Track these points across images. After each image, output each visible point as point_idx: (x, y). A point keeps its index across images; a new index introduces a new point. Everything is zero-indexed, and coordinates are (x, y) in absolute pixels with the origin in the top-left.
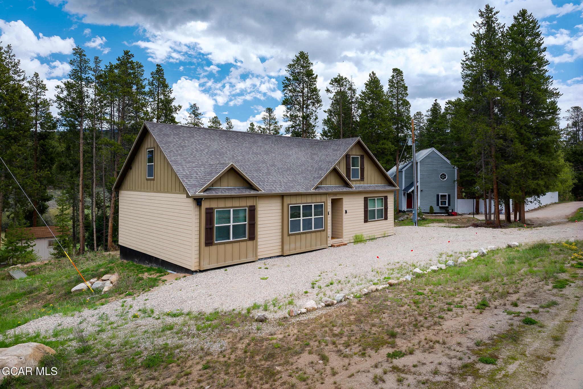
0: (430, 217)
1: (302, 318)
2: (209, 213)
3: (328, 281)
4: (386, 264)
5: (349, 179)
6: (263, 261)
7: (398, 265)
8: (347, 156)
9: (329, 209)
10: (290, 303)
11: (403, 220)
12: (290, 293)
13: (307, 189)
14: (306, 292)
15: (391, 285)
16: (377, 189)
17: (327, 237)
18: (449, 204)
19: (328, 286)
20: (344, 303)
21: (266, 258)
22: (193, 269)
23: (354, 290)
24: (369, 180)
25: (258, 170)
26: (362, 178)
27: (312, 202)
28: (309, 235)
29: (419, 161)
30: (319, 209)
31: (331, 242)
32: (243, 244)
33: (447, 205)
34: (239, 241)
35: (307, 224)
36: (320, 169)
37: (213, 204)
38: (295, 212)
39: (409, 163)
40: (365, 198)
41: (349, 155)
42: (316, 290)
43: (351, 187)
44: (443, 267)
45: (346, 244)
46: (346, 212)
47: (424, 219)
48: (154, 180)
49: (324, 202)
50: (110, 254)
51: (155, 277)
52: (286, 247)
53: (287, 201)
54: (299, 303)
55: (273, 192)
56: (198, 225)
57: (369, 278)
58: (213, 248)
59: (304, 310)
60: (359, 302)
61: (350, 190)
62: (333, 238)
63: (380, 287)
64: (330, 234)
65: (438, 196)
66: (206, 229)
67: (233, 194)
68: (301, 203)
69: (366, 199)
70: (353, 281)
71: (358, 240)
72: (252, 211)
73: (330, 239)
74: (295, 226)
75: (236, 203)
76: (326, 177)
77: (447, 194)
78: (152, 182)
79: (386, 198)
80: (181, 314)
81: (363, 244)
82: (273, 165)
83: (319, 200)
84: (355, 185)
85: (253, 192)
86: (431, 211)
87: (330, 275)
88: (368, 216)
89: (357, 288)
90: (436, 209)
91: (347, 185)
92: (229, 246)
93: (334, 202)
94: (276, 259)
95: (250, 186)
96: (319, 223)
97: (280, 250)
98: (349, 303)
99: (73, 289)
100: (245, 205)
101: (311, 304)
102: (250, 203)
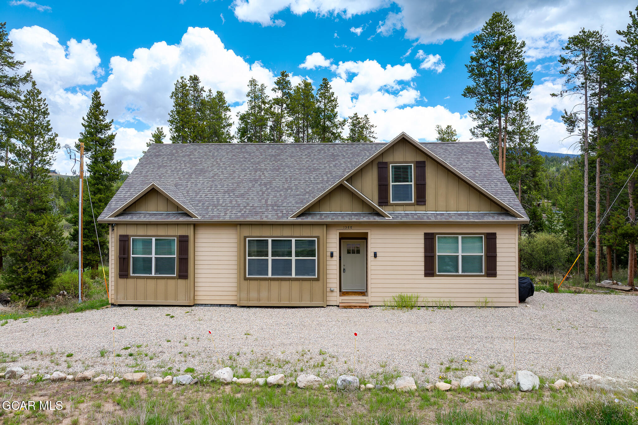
2: (124, 240)
5: (384, 202)
8: (380, 165)
9: (334, 248)
17: (325, 291)
24: (442, 203)
26: (421, 199)
27: (293, 235)
28: (285, 283)
30: (309, 247)
31: (335, 298)
32: (172, 282)
35: (282, 267)
37: (130, 231)
38: (257, 248)
40: (426, 234)
41: (387, 163)
45: (365, 307)
46: (375, 255)
49: (318, 238)
52: (242, 296)
56: (114, 253)
58: (129, 282)
62: (342, 293)
64: (333, 286)
66: (120, 258)
71: (404, 304)
72: (184, 242)
73: (333, 294)
74: (260, 267)
75: (162, 232)
79: (491, 236)
84: (400, 212)
88: (434, 266)
92: (150, 283)
94: (228, 309)
96: (308, 268)
97: (236, 298)
100: (174, 234)
102: (182, 231)
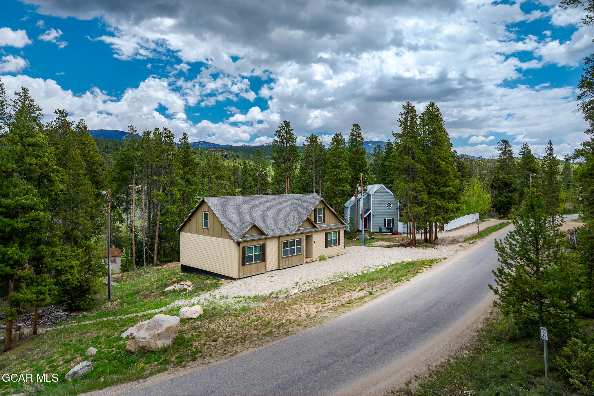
0: (379, 236)
1: (293, 296)
2: (244, 249)
3: (303, 282)
4: (333, 273)
5: (316, 223)
6: (270, 273)
7: (340, 274)
8: (315, 210)
9: (305, 242)
10: (287, 292)
11: (358, 239)
12: (286, 288)
13: (292, 231)
14: (293, 287)
15: (332, 283)
16: (333, 227)
17: (303, 258)
18: (393, 226)
19: (303, 284)
20: (310, 291)
21: (270, 271)
22: (236, 278)
23: (315, 286)
24: (329, 222)
25: (265, 222)
26: (324, 222)
27: (295, 239)
28: (293, 257)
29: (371, 194)
30: (299, 242)
31: (305, 260)
32: (259, 264)
33: (392, 227)
34: (257, 263)
35: (292, 251)
36: (300, 218)
37: (245, 245)
38: (285, 245)
39: (365, 195)
41: (316, 209)
42: (298, 286)
43: (317, 228)
44: (360, 274)
45: (314, 262)
46: (314, 243)
47: (373, 238)
48: (209, 229)
49: (302, 238)
50: (158, 268)
51: (214, 282)
52: (281, 265)
53: (282, 239)
54: (291, 291)
55: (275, 235)
56: (238, 255)
57: (323, 280)
58: (246, 267)
59: (294, 294)
60: (316, 290)
61: (317, 229)
62: (306, 258)
63: (326, 284)
64: (305, 256)
65: (385, 219)
66: (242, 257)
67: (255, 238)
68: (289, 240)
69: (326, 234)
70: (315, 282)
71: (322, 258)
72: (264, 246)
73: (305, 259)
74: (286, 252)
75: (256, 243)
76: (302, 224)
77: (392, 218)
78: (208, 230)
79: (339, 232)
80: (241, 297)
81: (324, 261)
82: (273, 218)
83: (298, 237)
84: (320, 226)
85: (264, 237)
86: (380, 231)
87: (305, 279)
88: (328, 244)
89: (316, 285)
90: (384, 229)
91: (315, 227)
92: (252, 265)
93: (307, 237)
94: (276, 271)
95: (263, 233)
96: (299, 250)
97: (278, 266)
98: (312, 291)
99: (166, 290)
100: (260, 244)
101: (296, 291)
102: (262, 242)
